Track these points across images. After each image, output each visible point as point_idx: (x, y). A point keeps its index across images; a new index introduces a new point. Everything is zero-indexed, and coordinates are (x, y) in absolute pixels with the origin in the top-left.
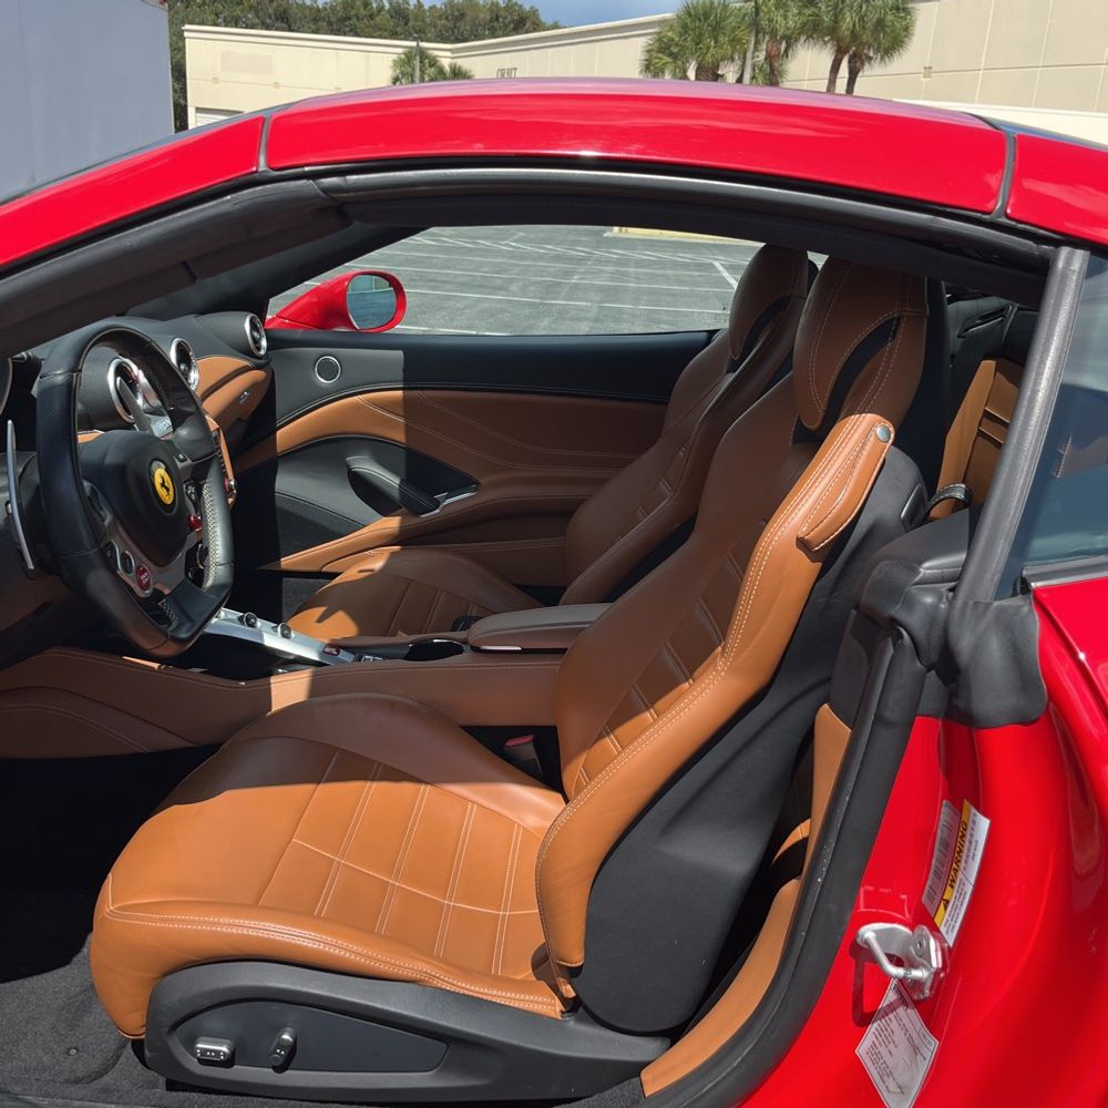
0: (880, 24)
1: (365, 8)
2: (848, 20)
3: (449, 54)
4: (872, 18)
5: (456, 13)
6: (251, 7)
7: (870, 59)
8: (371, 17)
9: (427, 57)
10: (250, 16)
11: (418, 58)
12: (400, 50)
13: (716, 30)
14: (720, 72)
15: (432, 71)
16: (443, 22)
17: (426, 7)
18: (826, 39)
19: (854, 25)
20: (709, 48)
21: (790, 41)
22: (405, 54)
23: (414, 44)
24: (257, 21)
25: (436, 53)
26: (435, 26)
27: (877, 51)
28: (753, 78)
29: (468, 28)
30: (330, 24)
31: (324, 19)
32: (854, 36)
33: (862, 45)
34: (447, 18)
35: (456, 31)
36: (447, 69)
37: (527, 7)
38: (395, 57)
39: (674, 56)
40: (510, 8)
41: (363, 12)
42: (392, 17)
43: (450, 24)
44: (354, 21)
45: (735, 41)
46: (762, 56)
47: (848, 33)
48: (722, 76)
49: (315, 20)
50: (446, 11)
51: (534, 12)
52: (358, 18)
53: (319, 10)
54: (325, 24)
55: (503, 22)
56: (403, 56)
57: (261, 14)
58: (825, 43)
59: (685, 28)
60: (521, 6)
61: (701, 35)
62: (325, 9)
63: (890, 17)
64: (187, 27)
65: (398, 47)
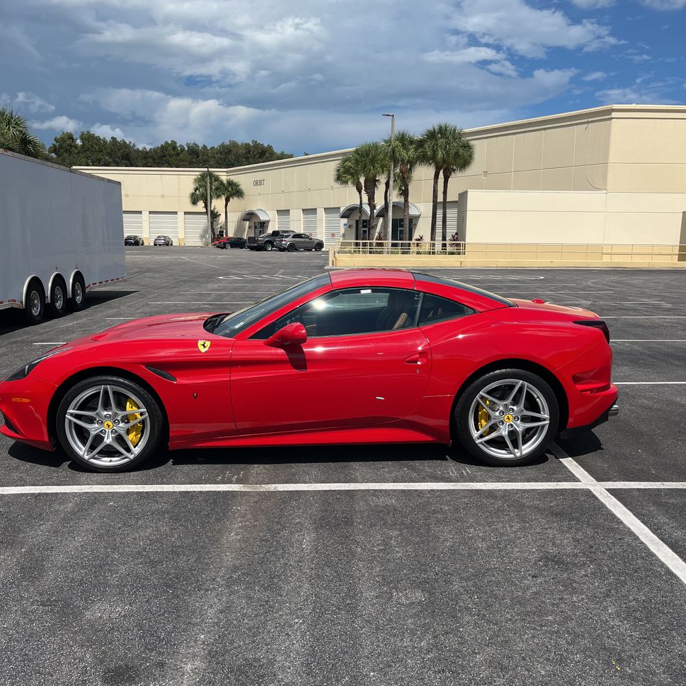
0: (457, 153)
1: (174, 150)
2: (440, 154)
3: (225, 174)
4: (453, 152)
5: (226, 151)
6: (108, 153)
7: (455, 170)
8: (178, 155)
9: (214, 176)
11: (208, 177)
12: (198, 173)
13: (373, 161)
14: (377, 179)
15: (216, 183)
16: (219, 155)
17: (209, 148)
18: (431, 162)
19: (444, 155)
20: (370, 170)
21: (412, 163)
22: (201, 175)
23: (206, 169)
24: (111, 160)
25: (218, 174)
27: (457, 166)
28: (395, 181)
29: (233, 158)
30: (154, 159)
31: (150, 157)
32: (444, 161)
33: (449, 164)
34: (221, 153)
35: (226, 160)
36: (225, 182)
37: (266, 145)
38: (195, 177)
39: (352, 174)
40: (256, 145)
41: (172, 152)
42: (189, 154)
43: (223, 156)
44: (168, 157)
45: (383, 167)
46: (398, 170)
47: (440, 160)
48: (378, 180)
49: (145, 158)
50: (220, 150)
51: (270, 147)
52: (170, 155)
53: (147, 153)
54: (151, 160)
55: (253, 153)
56: (199, 177)
57: (113, 156)
58: (430, 164)
59: (357, 162)
60: (262, 145)
61: (365, 164)
62: (150, 151)
63: (461, 151)
65: (196, 172)
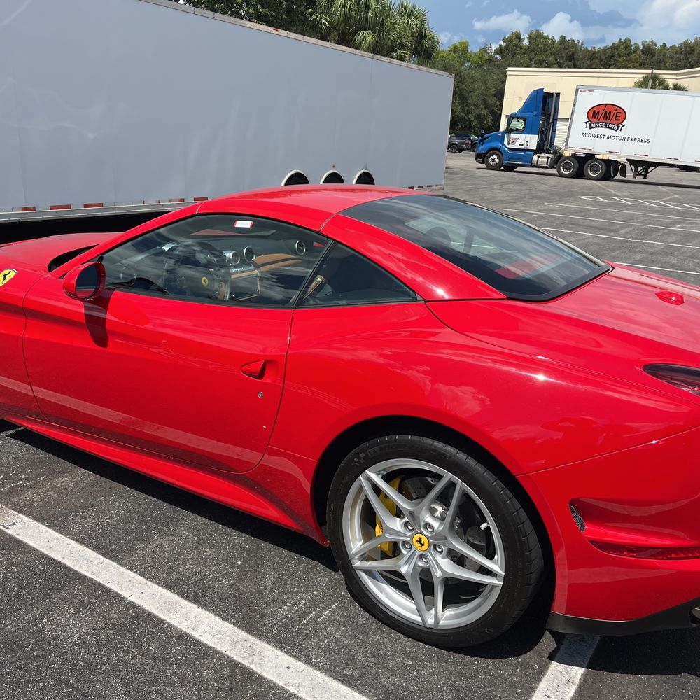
1: (626, 50)
3: (675, 77)
5: (688, 49)
6: (552, 53)
8: (629, 54)
9: (659, 79)
10: (550, 59)
11: (651, 80)
12: (641, 76)
16: (678, 55)
22: (643, 78)
23: (650, 71)
25: (666, 76)
26: (672, 58)
31: (597, 58)
34: (681, 53)
36: (671, 86)
38: (636, 80)
41: (624, 52)
42: (643, 54)
43: (682, 57)
44: (617, 58)
49: (591, 59)
50: (681, 49)
52: (620, 56)
53: (595, 53)
54: (597, 61)
56: (642, 80)
57: (557, 57)
62: (599, 51)
64: (509, 69)
65: (641, 74)
